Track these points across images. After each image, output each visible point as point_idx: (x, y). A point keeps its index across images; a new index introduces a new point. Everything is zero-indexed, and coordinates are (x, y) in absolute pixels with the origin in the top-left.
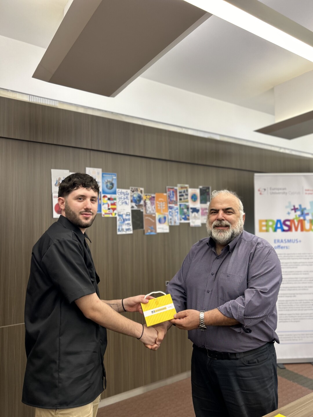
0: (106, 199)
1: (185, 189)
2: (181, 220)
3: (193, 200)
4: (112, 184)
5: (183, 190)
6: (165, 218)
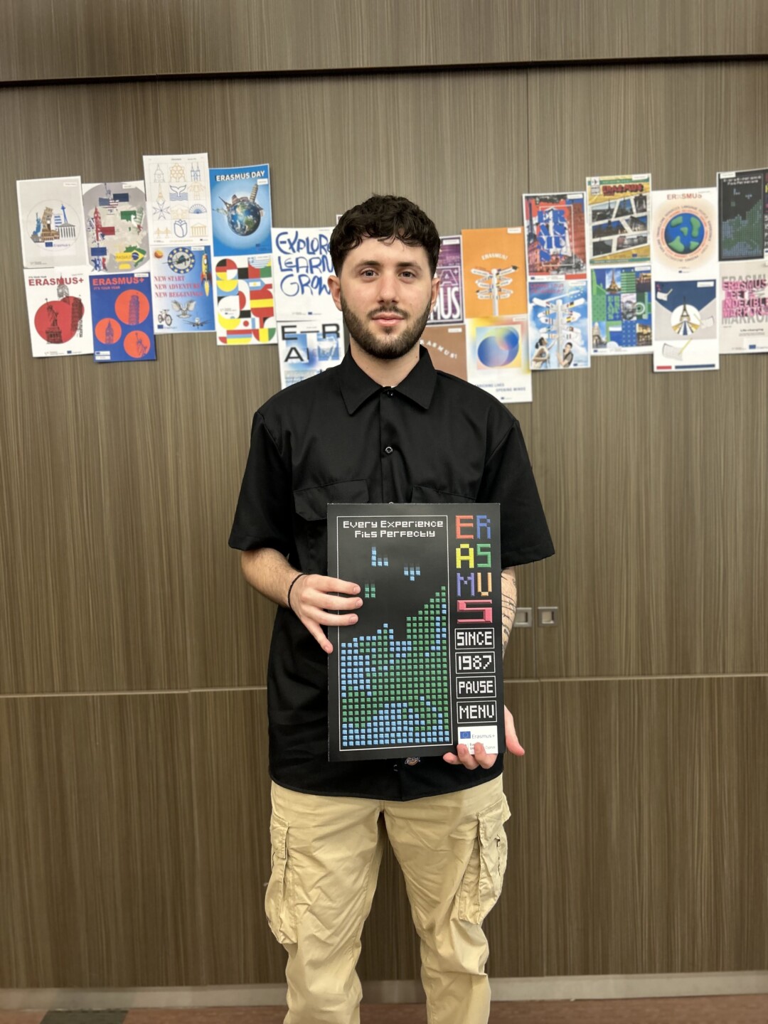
0: (233, 273)
1: (631, 197)
2: (599, 344)
3: (677, 243)
4: (255, 211)
5: (616, 201)
6: (512, 340)
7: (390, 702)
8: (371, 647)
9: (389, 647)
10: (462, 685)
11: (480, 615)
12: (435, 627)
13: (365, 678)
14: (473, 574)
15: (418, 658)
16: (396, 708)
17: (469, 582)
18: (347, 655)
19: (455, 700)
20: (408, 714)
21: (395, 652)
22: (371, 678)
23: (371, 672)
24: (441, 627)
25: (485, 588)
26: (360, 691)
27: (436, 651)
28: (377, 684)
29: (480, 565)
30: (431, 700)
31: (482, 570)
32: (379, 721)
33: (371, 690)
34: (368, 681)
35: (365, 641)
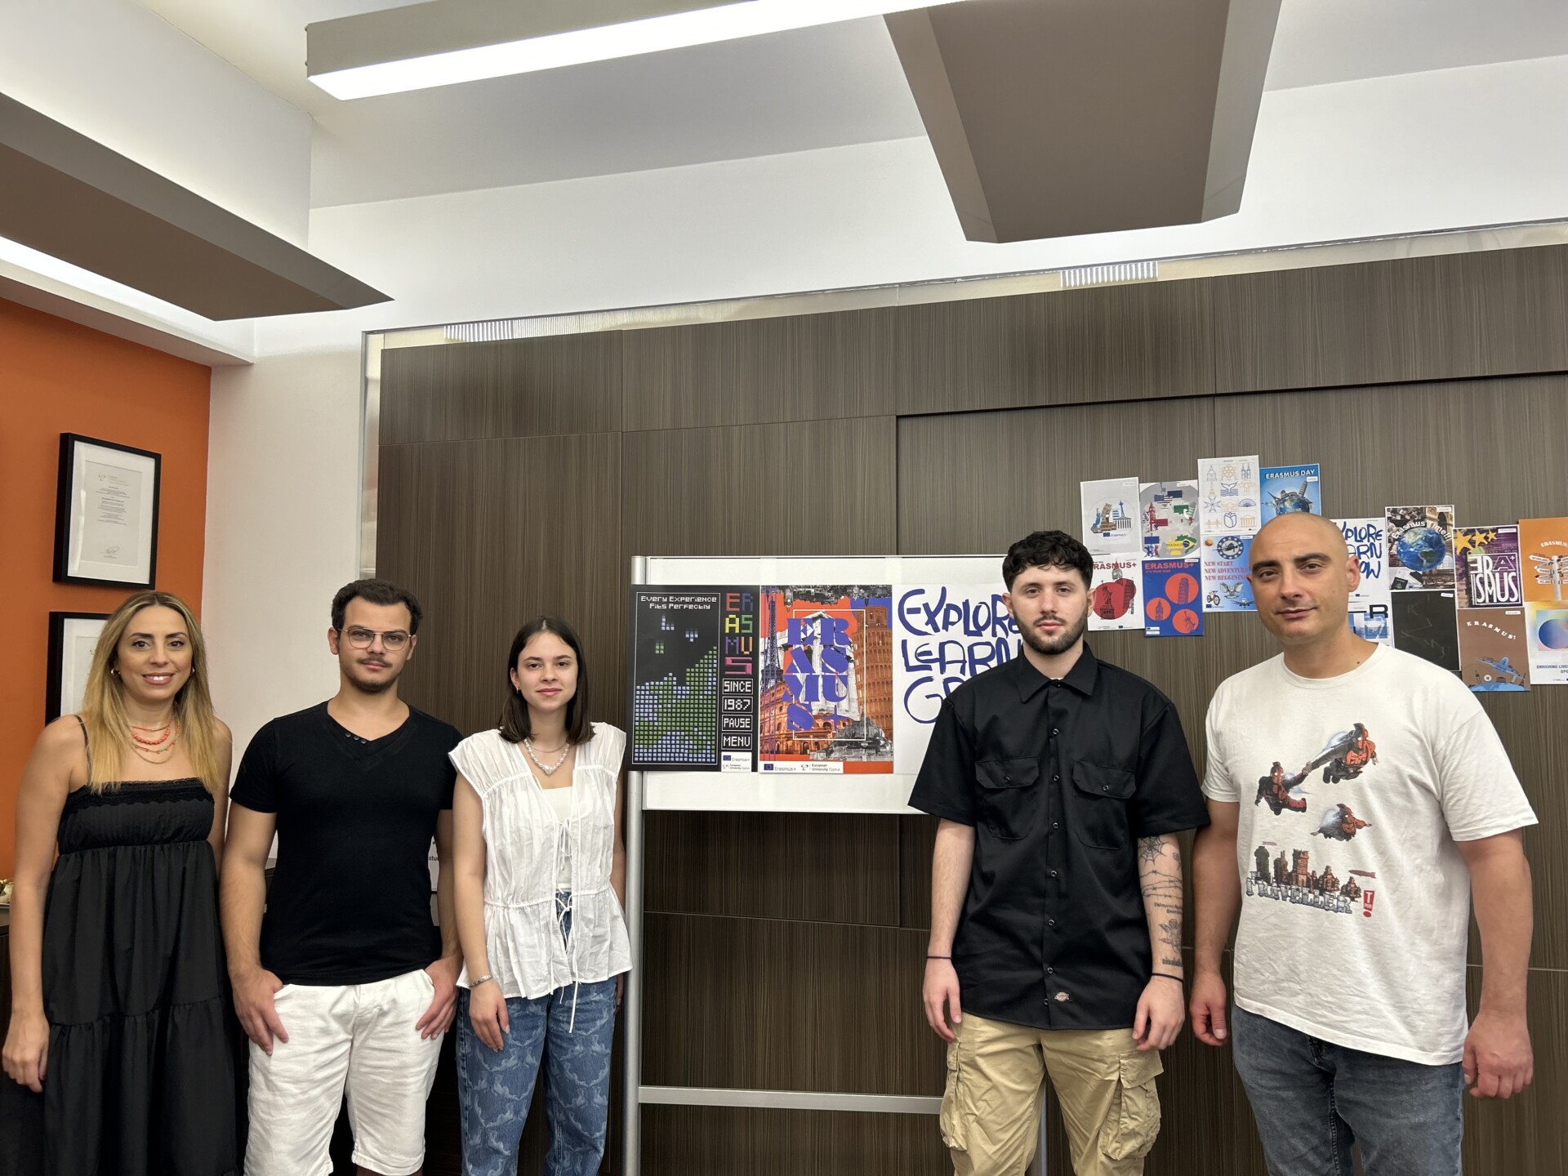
4: (1304, 504)
7: (671, 731)
8: (659, 690)
9: (672, 690)
10: (726, 721)
11: (743, 669)
12: (708, 677)
13: (653, 712)
14: (738, 638)
15: (694, 699)
16: (676, 736)
17: (735, 643)
18: (640, 695)
19: (720, 732)
20: (685, 740)
21: (677, 695)
22: (658, 713)
23: (658, 708)
24: (712, 677)
25: (747, 649)
26: (649, 721)
27: (708, 695)
28: (663, 717)
29: (743, 631)
30: (702, 731)
31: (744, 635)
32: (662, 744)
33: (658, 721)
34: (655, 715)
35: (655, 685)
